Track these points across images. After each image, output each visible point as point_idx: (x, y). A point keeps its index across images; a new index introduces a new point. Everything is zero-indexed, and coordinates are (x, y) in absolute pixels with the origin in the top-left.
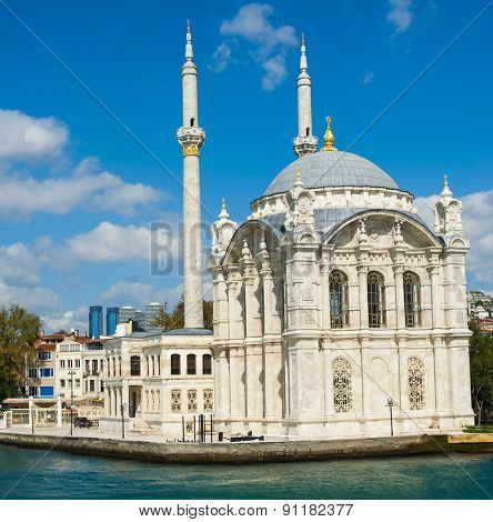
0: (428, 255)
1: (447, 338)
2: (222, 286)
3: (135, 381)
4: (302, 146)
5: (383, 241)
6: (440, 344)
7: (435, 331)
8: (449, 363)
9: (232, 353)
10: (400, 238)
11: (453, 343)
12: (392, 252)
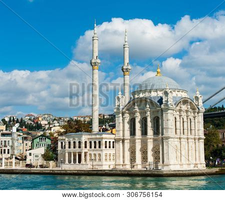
0: (194, 113)
1: (199, 139)
2: (121, 118)
3: (86, 150)
4: (127, 69)
5: (184, 107)
6: (197, 141)
7: (196, 137)
8: (199, 147)
9: (126, 141)
10: (189, 107)
11: (201, 141)
12: (187, 111)
